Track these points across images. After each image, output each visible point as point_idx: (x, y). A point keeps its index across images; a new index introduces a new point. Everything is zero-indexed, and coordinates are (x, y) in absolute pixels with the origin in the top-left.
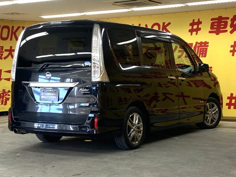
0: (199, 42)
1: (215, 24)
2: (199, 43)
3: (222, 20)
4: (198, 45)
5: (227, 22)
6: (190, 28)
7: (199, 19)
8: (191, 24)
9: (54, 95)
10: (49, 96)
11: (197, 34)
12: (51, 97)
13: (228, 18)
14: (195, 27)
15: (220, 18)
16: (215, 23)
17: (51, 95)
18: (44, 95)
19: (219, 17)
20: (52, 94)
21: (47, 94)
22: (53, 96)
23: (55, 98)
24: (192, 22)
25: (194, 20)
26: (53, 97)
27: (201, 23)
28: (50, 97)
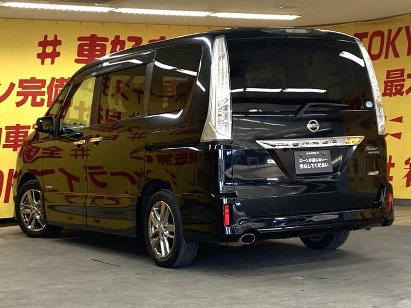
0: (58, 78)
1: (85, 48)
2: (57, 80)
3: (97, 42)
4: (55, 83)
5: (105, 46)
6: (40, 50)
7: (56, 36)
8: (40, 44)
9: (324, 162)
10: (314, 163)
11: (52, 63)
12: (319, 165)
13: (106, 40)
14: (49, 49)
15: (94, 38)
16: (86, 45)
17: (319, 162)
18: (303, 163)
19: (92, 35)
20: (320, 160)
21: (310, 160)
22: (322, 162)
23: (326, 166)
24: (42, 39)
25: (46, 36)
26: (323, 164)
27: (59, 43)
28: (317, 165)
